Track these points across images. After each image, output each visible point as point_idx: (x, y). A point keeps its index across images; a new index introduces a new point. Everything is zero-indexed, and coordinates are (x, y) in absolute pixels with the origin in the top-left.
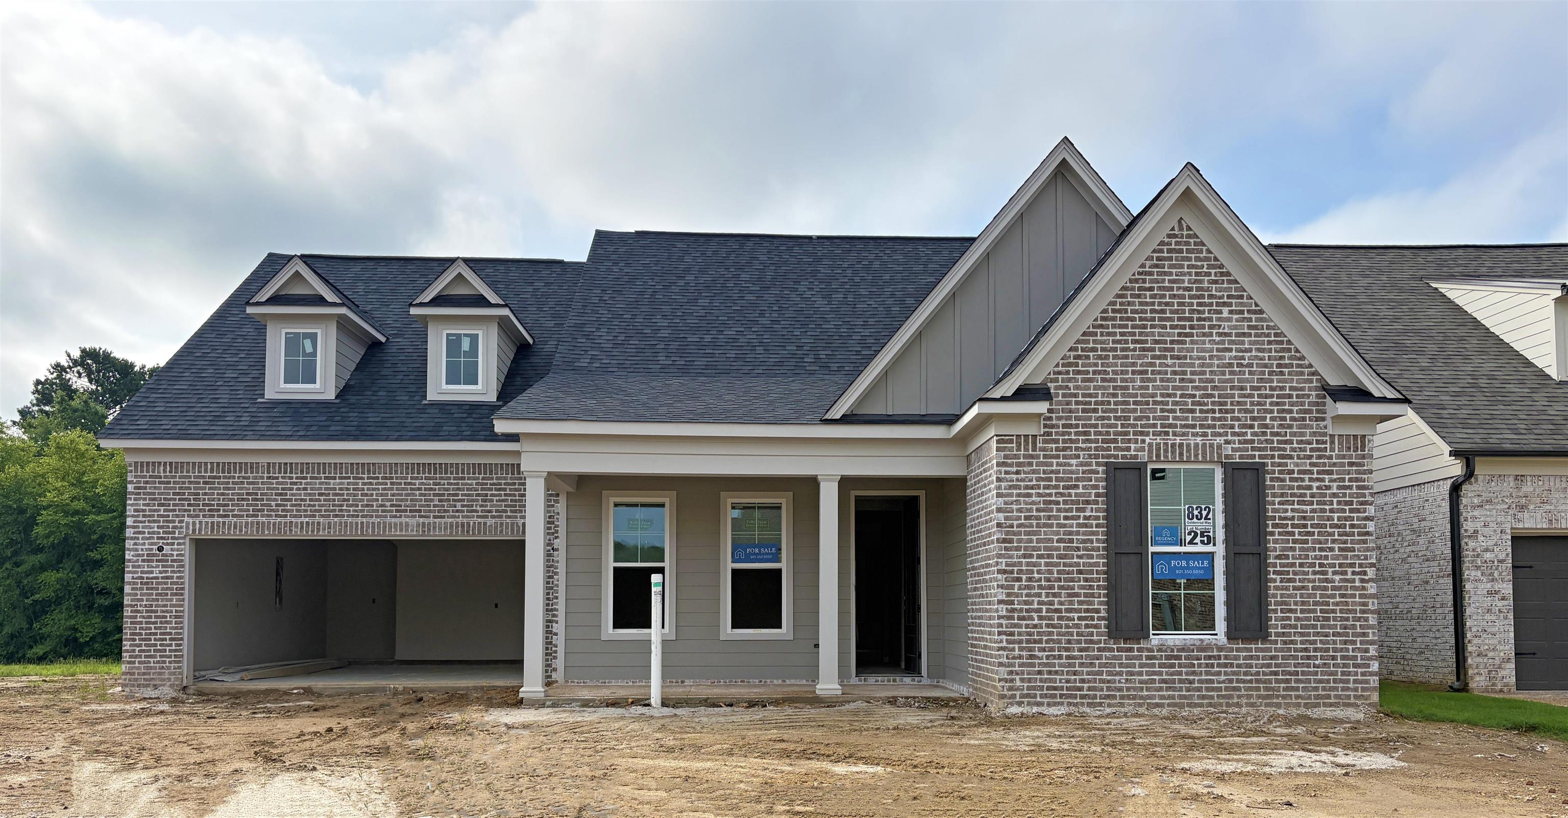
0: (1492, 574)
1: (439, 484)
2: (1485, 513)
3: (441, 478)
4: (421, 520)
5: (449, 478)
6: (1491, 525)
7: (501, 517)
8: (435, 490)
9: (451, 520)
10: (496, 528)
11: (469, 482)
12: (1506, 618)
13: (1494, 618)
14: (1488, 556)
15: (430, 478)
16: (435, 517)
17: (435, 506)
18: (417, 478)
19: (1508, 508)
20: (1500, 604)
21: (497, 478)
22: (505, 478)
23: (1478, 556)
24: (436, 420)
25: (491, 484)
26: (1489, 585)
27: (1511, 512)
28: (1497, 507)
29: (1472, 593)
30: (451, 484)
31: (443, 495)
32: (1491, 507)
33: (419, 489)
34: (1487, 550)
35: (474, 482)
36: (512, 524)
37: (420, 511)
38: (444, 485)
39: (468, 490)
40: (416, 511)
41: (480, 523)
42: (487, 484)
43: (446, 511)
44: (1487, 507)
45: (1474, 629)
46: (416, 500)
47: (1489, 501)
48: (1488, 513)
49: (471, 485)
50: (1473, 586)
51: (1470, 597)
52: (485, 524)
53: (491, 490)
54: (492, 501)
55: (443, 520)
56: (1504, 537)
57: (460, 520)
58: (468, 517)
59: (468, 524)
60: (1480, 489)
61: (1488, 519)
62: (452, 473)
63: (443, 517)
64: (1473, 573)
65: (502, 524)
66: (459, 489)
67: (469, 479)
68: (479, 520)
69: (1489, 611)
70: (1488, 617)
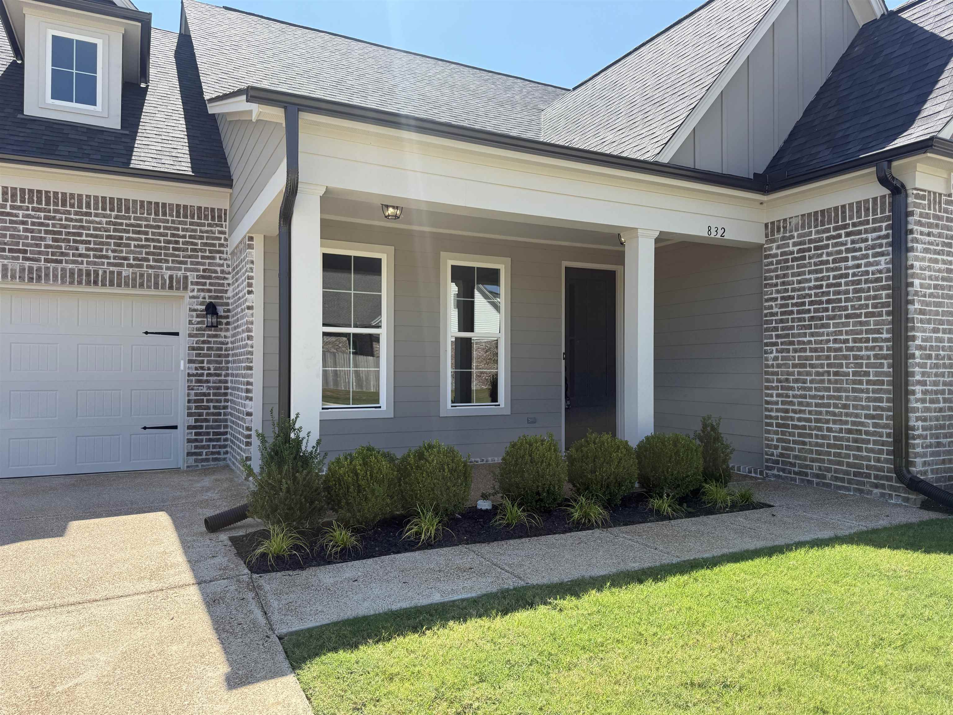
1: (54, 218)
3: (56, 211)
4: (27, 264)
5: (69, 213)
7: (141, 266)
8: (48, 225)
9: (71, 266)
10: (134, 280)
11: (97, 219)
15: (39, 210)
16: (46, 261)
17: (47, 246)
18: (20, 208)
21: (136, 218)
22: (147, 219)
24: (44, 137)
25: (127, 225)
30: (71, 220)
31: (60, 233)
33: (23, 223)
35: (104, 220)
36: (156, 276)
37: (25, 252)
38: (61, 220)
39: (95, 229)
40: (19, 251)
41: (112, 273)
42: (121, 224)
43: (62, 254)
46: (19, 237)
49: (100, 223)
52: (120, 274)
53: (128, 232)
54: (129, 245)
55: (59, 266)
57: (84, 267)
58: (95, 263)
59: (96, 273)
62: (72, 206)
63: (60, 262)
65: (142, 275)
66: (83, 227)
67: (96, 215)
68: (112, 268)
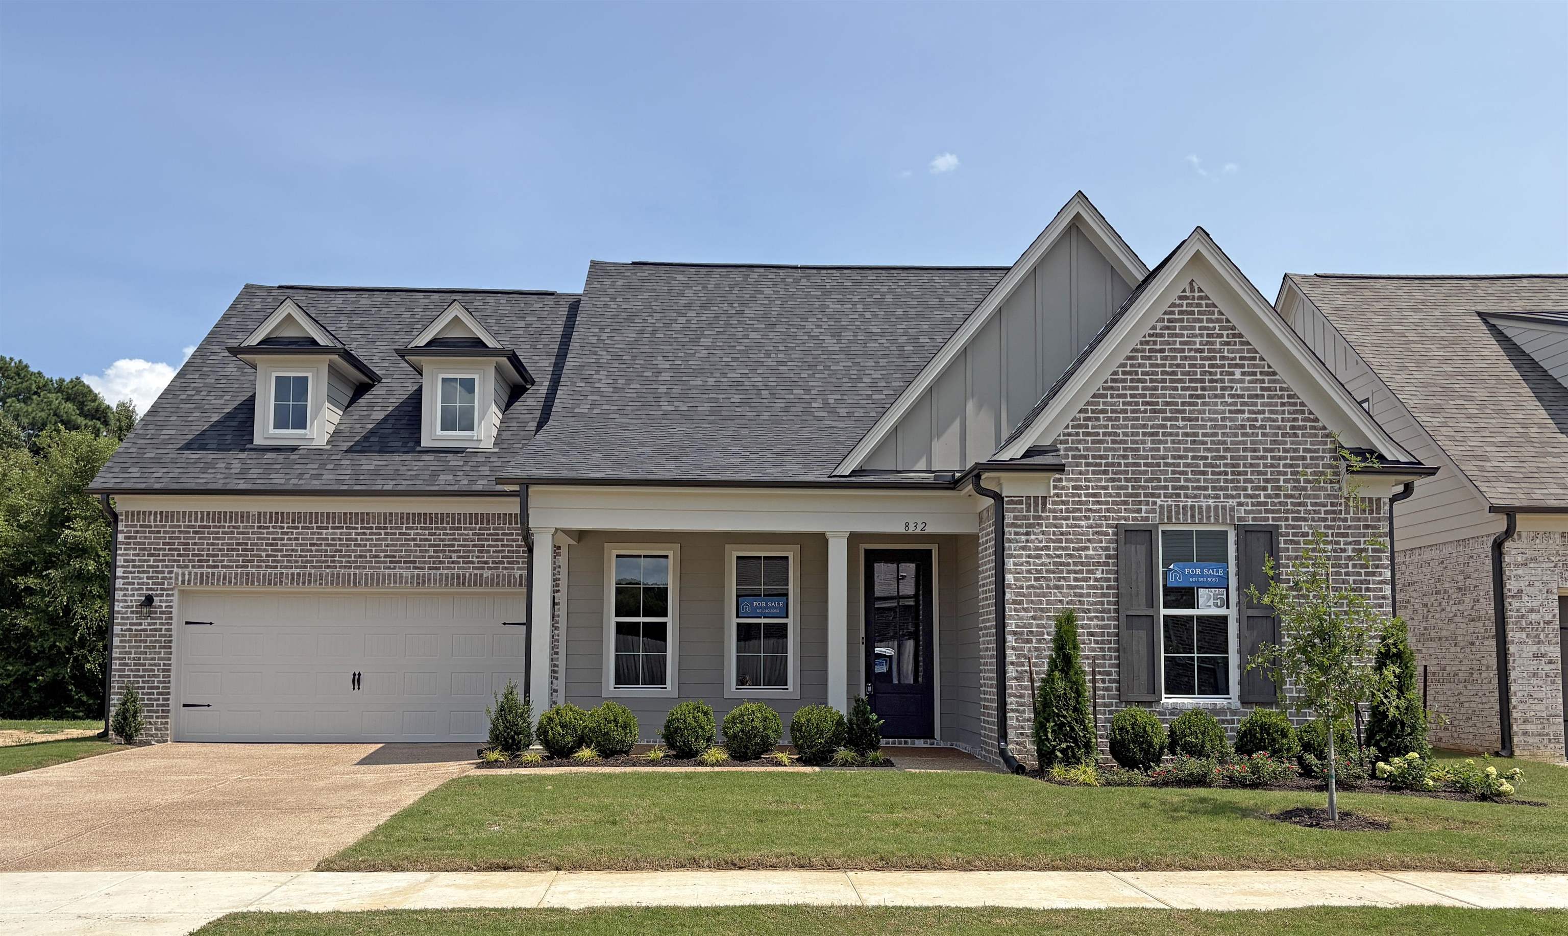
0: (1538, 636)
1: (435, 534)
2: (1529, 571)
3: (437, 528)
4: (416, 571)
5: (445, 529)
6: (1536, 584)
7: (498, 568)
8: (430, 540)
9: (446, 571)
10: (492, 580)
11: (466, 532)
12: (1553, 682)
13: (1540, 682)
14: (1533, 617)
15: (425, 529)
16: (430, 568)
17: (430, 557)
18: (411, 528)
19: (1555, 567)
20: (1547, 668)
21: (494, 529)
22: (503, 529)
23: (1523, 616)
24: (432, 468)
25: (488, 535)
26: (1535, 648)
27: (1557, 571)
28: (1543, 566)
29: (1517, 656)
30: (447, 534)
31: (439, 546)
32: (1536, 565)
33: (414, 540)
34: (1532, 611)
35: (471, 532)
36: (509, 576)
37: (415, 562)
38: (440, 535)
39: (464, 540)
40: (411, 562)
41: (476, 575)
42: (483, 534)
43: (440, 562)
44: (1532, 565)
45: (1519, 694)
46: (411, 551)
47: (1534, 560)
48: (1533, 571)
49: (468, 535)
50: (1517, 648)
51: (1514, 660)
52: (481, 575)
53: (488, 540)
54: (489, 551)
55: (438, 572)
56: (1550, 597)
57: (455, 571)
58: (463, 568)
59: (464, 575)
60: (1524, 546)
61: (1532, 578)
62: (448, 523)
63: (439, 568)
64: (1518, 635)
65: (498, 576)
66: (455, 539)
67: (465, 529)
68: (476, 572)
69: (1535, 675)
70: (1533, 681)
